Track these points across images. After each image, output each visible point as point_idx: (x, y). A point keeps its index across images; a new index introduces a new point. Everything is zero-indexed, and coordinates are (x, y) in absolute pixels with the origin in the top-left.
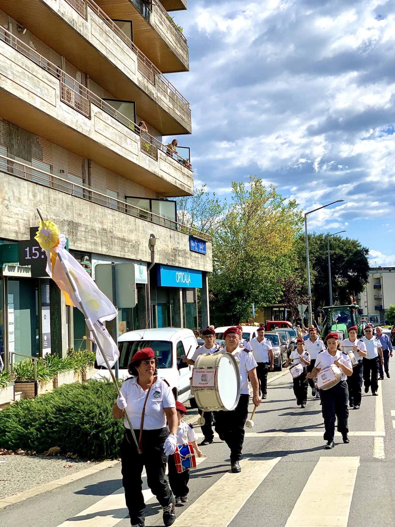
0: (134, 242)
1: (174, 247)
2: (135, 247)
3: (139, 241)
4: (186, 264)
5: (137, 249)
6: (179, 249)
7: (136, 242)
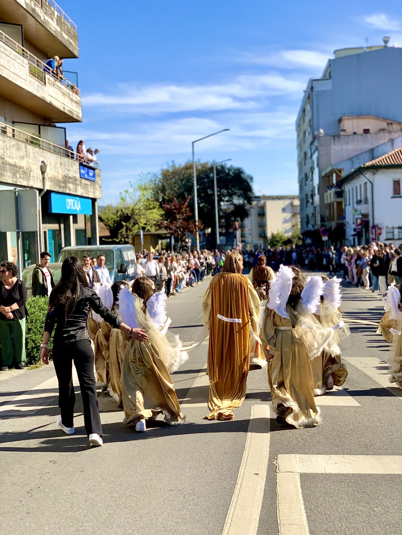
0: (25, 168)
1: (64, 173)
2: (27, 174)
3: (30, 168)
4: (76, 191)
5: (28, 175)
6: (69, 176)
7: (27, 169)
